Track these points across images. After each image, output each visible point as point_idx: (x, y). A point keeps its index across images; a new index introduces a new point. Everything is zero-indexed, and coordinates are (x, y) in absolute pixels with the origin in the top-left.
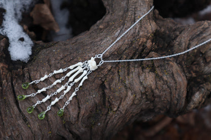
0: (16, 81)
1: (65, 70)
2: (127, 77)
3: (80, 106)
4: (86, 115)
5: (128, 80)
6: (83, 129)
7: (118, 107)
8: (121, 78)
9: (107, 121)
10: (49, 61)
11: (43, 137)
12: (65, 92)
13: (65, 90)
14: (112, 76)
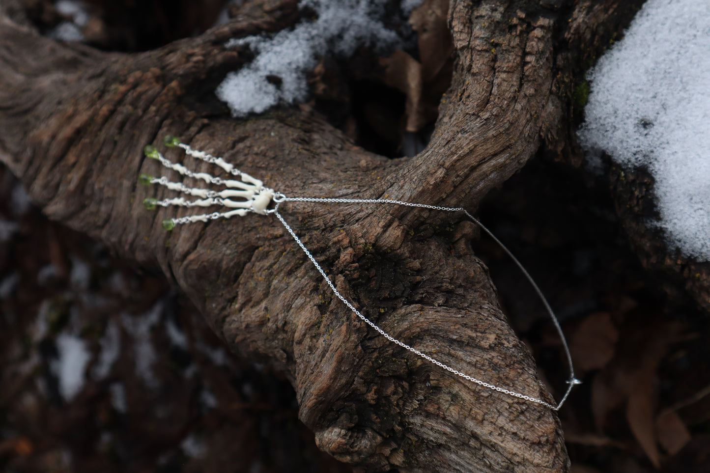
0: (171, 124)
1: (236, 172)
2: (282, 274)
3: (199, 244)
5: (280, 281)
6: (184, 283)
7: (241, 308)
8: (275, 266)
9: (224, 313)
10: (241, 140)
11: (136, 236)
12: (199, 202)
13: (203, 199)
14: (272, 249)
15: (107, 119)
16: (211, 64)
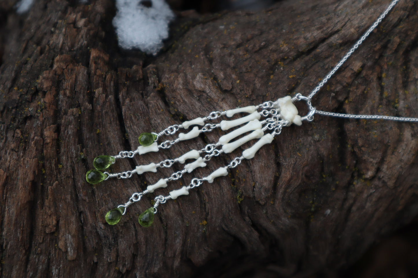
0: (128, 93)
2: (401, 92)
3: (282, 160)
4: (296, 183)
5: (405, 99)
6: (286, 221)
7: (378, 170)
8: (386, 94)
9: (347, 205)
10: (207, 50)
11: (186, 234)
14: (363, 87)
15: (57, 143)
16: (98, 18)
